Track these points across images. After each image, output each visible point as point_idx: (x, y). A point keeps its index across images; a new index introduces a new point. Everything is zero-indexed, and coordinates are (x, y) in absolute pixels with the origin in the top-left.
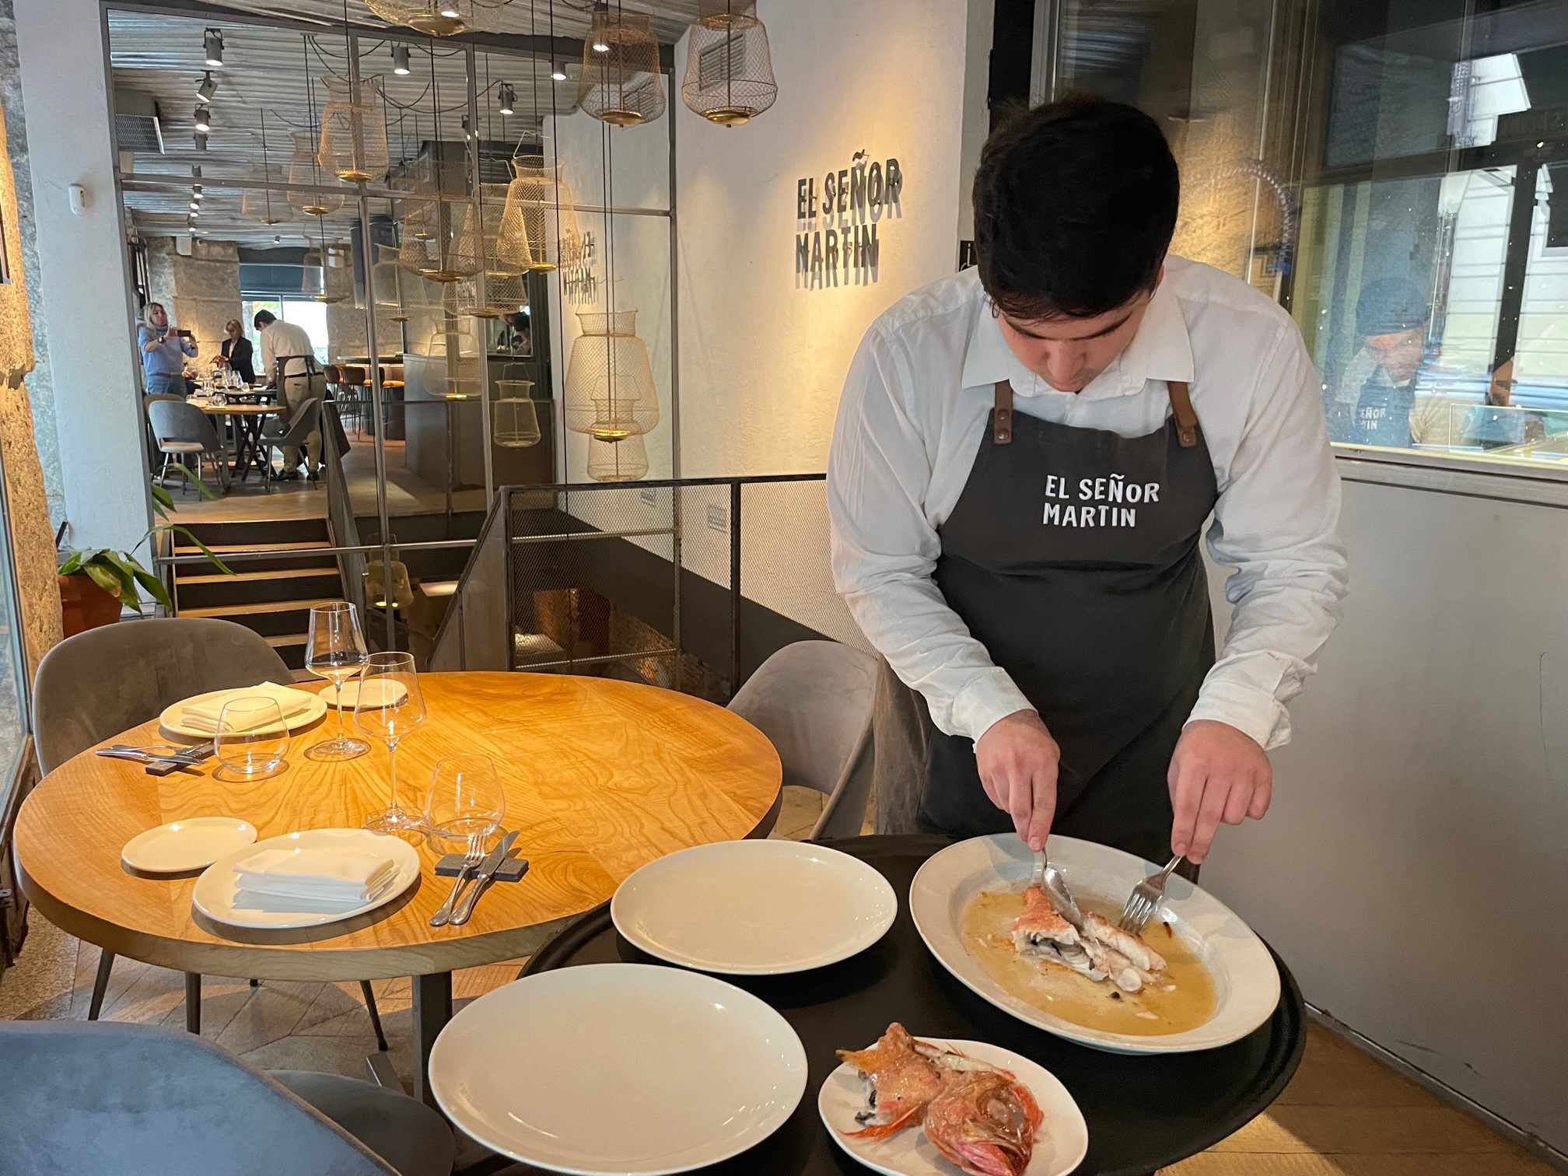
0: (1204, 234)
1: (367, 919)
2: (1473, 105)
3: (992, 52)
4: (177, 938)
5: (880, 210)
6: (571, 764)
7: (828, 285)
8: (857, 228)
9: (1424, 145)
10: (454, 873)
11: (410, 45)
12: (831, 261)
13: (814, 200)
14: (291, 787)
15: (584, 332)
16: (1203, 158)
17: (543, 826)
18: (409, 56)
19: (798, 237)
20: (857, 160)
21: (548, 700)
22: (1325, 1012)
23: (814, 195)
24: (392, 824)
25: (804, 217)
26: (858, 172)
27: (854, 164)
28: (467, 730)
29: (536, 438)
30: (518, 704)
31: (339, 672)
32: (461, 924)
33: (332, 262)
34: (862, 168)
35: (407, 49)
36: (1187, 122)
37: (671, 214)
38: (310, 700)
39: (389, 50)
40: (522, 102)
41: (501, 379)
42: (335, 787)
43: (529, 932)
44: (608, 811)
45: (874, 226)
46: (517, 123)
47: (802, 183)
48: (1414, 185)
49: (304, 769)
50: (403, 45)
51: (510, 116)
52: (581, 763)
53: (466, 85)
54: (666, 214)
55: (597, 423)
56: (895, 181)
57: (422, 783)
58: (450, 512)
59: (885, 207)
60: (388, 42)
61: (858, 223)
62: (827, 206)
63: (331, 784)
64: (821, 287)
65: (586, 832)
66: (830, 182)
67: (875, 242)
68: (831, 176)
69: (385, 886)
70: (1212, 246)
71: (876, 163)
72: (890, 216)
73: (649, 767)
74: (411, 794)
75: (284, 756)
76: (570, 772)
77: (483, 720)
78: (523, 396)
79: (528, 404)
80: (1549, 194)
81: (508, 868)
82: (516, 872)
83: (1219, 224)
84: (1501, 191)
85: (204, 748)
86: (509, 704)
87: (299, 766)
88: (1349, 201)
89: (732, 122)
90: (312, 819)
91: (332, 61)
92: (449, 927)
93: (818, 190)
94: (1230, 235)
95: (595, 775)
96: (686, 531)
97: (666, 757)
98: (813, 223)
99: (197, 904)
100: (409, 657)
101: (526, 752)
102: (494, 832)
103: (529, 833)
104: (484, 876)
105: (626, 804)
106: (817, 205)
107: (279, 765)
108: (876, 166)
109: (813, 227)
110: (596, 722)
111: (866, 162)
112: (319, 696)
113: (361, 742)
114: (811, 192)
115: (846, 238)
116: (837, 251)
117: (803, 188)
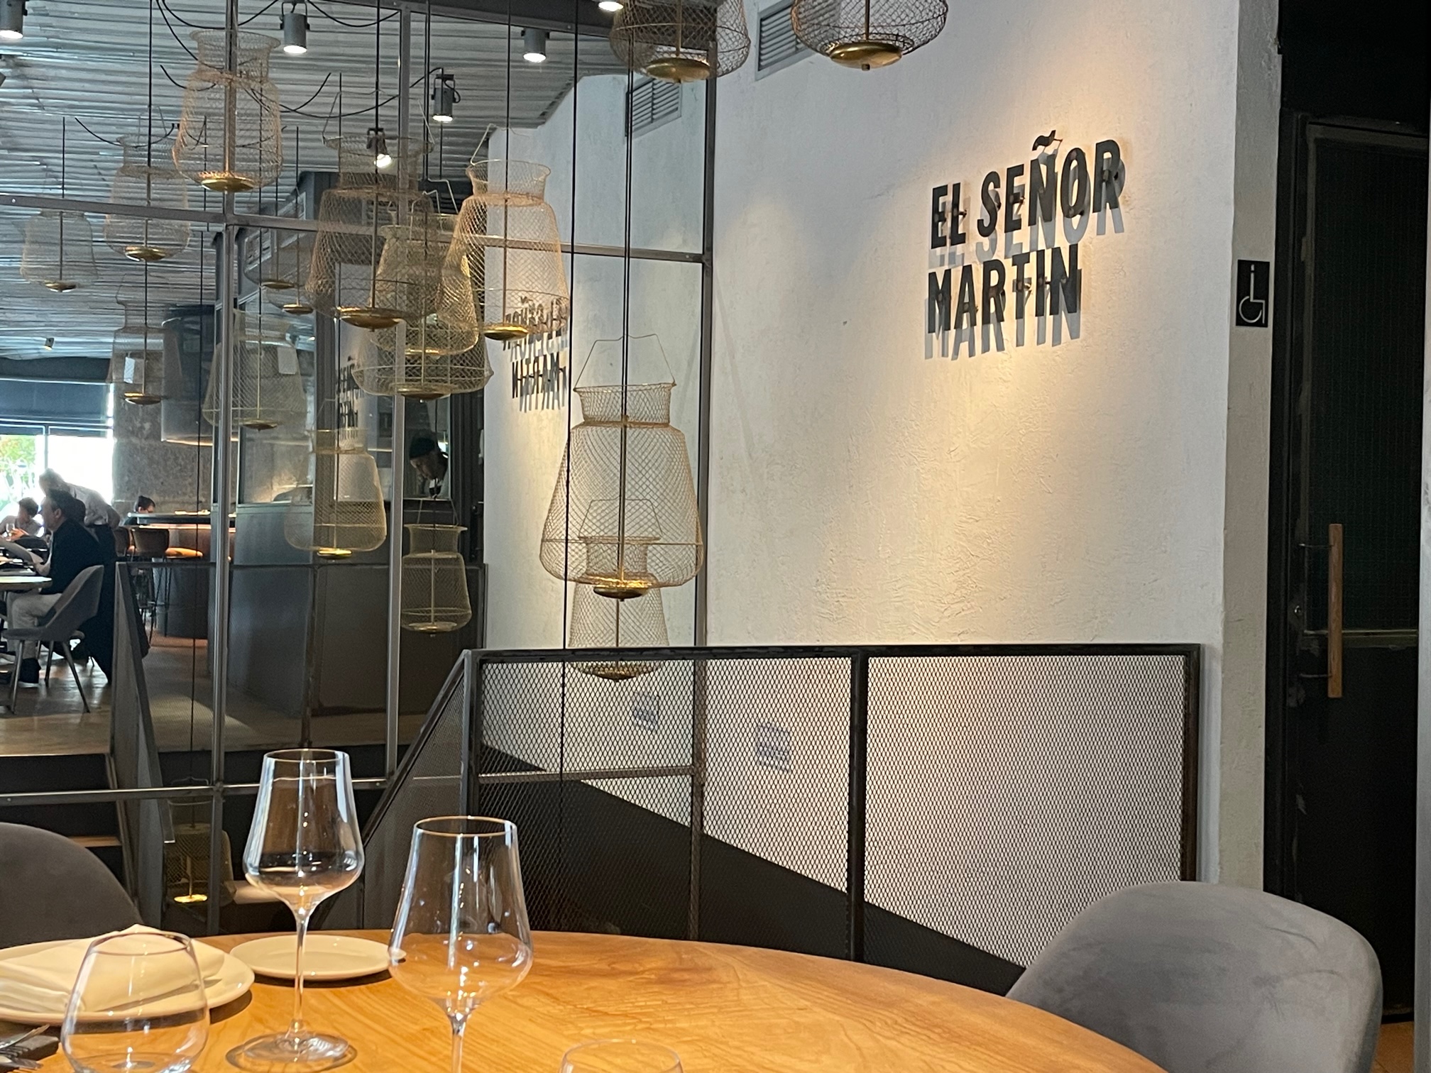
5: (1083, 226)
7: (986, 348)
8: (1041, 255)
12: (993, 309)
13: (961, 217)
15: (585, 417)
19: (933, 276)
20: (1041, 148)
23: (961, 209)
25: (944, 244)
26: (1043, 168)
27: (1035, 155)
33: (128, 375)
34: (1050, 160)
35: (305, 17)
37: (705, 259)
45: (1073, 250)
47: (939, 192)
54: (695, 258)
56: (1112, 176)
59: (1093, 217)
61: (1043, 245)
62: (986, 224)
64: (972, 354)
66: (991, 186)
67: (1077, 273)
68: (993, 177)
71: (1078, 150)
72: (1101, 230)
75: (196, 1056)
78: (449, 550)
79: (455, 563)
89: (872, 61)
93: (967, 201)
98: (959, 253)
106: (967, 225)
108: (1077, 154)
109: (958, 260)
110: (782, 1022)
111: (1056, 151)
112: (235, 956)
113: (334, 1039)
114: (955, 204)
115: (1020, 272)
116: (1003, 294)
117: (941, 200)
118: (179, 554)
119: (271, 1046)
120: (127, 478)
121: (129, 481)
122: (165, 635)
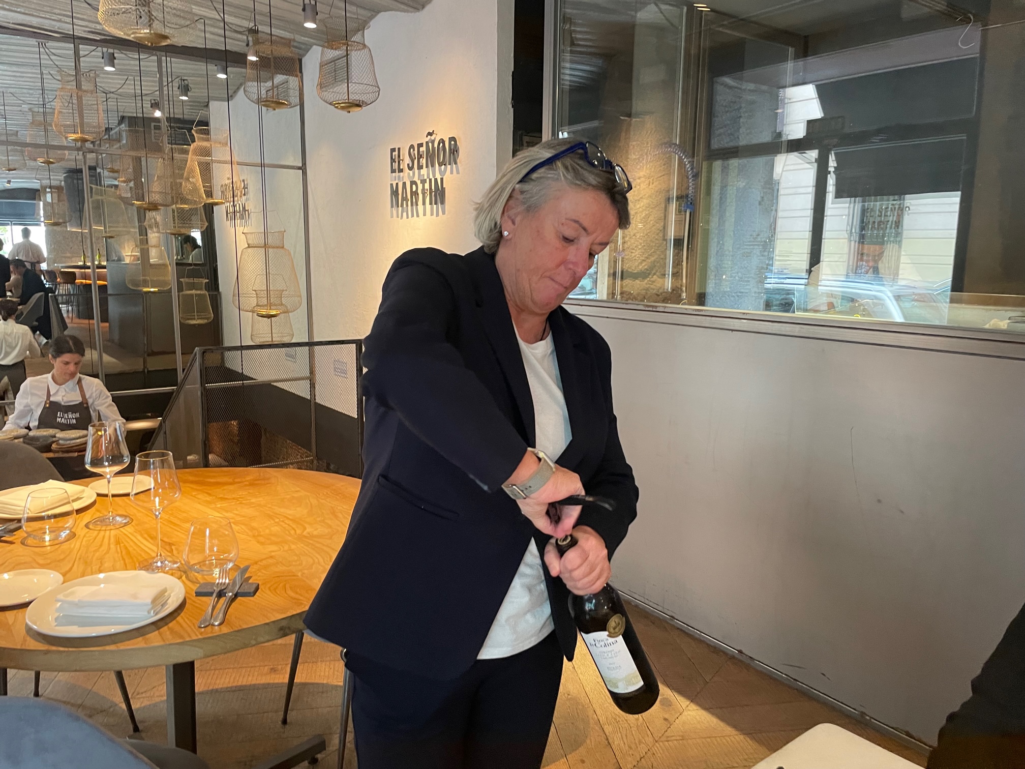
0: (641, 189)
1: (153, 627)
2: (787, 115)
3: (513, 72)
4: (19, 647)
5: (445, 170)
6: (276, 522)
7: (413, 216)
8: (430, 180)
9: (765, 137)
10: (210, 594)
11: (116, 51)
12: (414, 200)
13: (401, 161)
14: (80, 548)
15: (248, 244)
16: (639, 143)
17: (264, 562)
18: (115, 58)
19: (392, 185)
20: (429, 137)
21: (252, 484)
22: (740, 652)
23: (401, 158)
24: (158, 567)
25: (395, 172)
26: (430, 145)
27: (427, 139)
28: (199, 505)
29: (210, 318)
30: (231, 487)
31: (108, 470)
32: (220, 624)
33: (49, 198)
34: (433, 142)
35: (113, 54)
36: (631, 120)
37: (303, 168)
38: (83, 491)
39: (100, 54)
40: (195, 92)
41: (183, 278)
42: (112, 546)
43: (267, 626)
44: (307, 550)
45: (442, 179)
46: (191, 106)
47: (393, 150)
48: (760, 161)
49: (87, 535)
50: (111, 51)
51: (186, 101)
52: (283, 521)
53: (158, 79)
54: (299, 168)
55: (258, 305)
56: (454, 151)
57: (174, 540)
58: (146, 371)
59: (449, 167)
60: (100, 49)
61: (431, 177)
62: (410, 166)
63: (109, 544)
64: (408, 217)
65: (294, 563)
66: (412, 150)
67: (443, 189)
68: (412, 147)
69: (162, 605)
70: (646, 196)
71: (442, 139)
72: (452, 173)
73: (329, 522)
74: (168, 548)
75: (72, 528)
76: (276, 528)
77: (208, 498)
78: (201, 289)
79: (204, 295)
80: (835, 167)
81: (246, 589)
82: (252, 590)
83: (649, 183)
84: (808, 166)
85: (13, 526)
86: (225, 487)
87: (82, 534)
88: (725, 169)
89: (351, 110)
90: (100, 567)
91: (58, 60)
92: (212, 628)
93: (404, 155)
94: (657, 189)
95: (293, 529)
96: (318, 377)
97: (340, 516)
98: (401, 176)
99: (30, 623)
100: (169, 454)
101: (244, 517)
102: (232, 567)
103: (256, 567)
104: (231, 594)
105: (318, 545)
106: (404, 166)
107: (68, 534)
108: (442, 141)
109: (401, 179)
110: (288, 496)
111: (435, 138)
112: (91, 488)
113: (125, 517)
114: (399, 156)
115: (424, 186)
116: (418, 194)
117: (394, 153)
118: (82, 283)
119: (102, 521)
120: (53, 246)
121: (54, 248)
122: (79, 318)
